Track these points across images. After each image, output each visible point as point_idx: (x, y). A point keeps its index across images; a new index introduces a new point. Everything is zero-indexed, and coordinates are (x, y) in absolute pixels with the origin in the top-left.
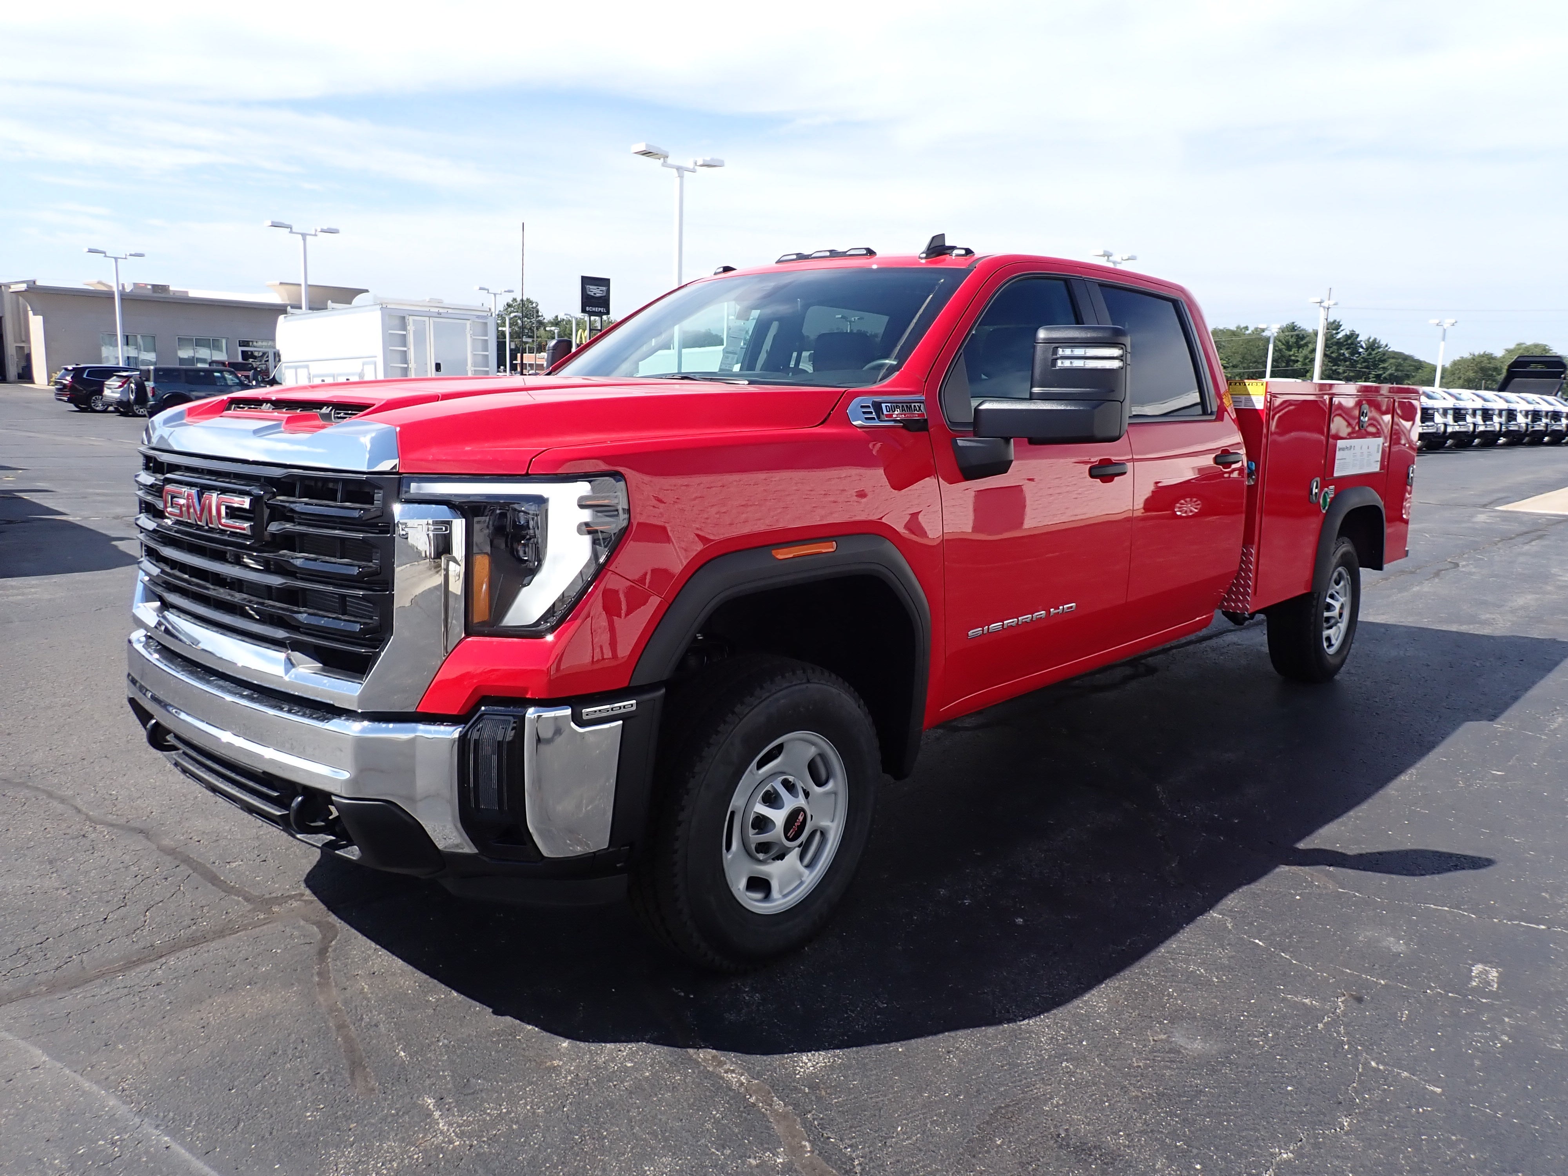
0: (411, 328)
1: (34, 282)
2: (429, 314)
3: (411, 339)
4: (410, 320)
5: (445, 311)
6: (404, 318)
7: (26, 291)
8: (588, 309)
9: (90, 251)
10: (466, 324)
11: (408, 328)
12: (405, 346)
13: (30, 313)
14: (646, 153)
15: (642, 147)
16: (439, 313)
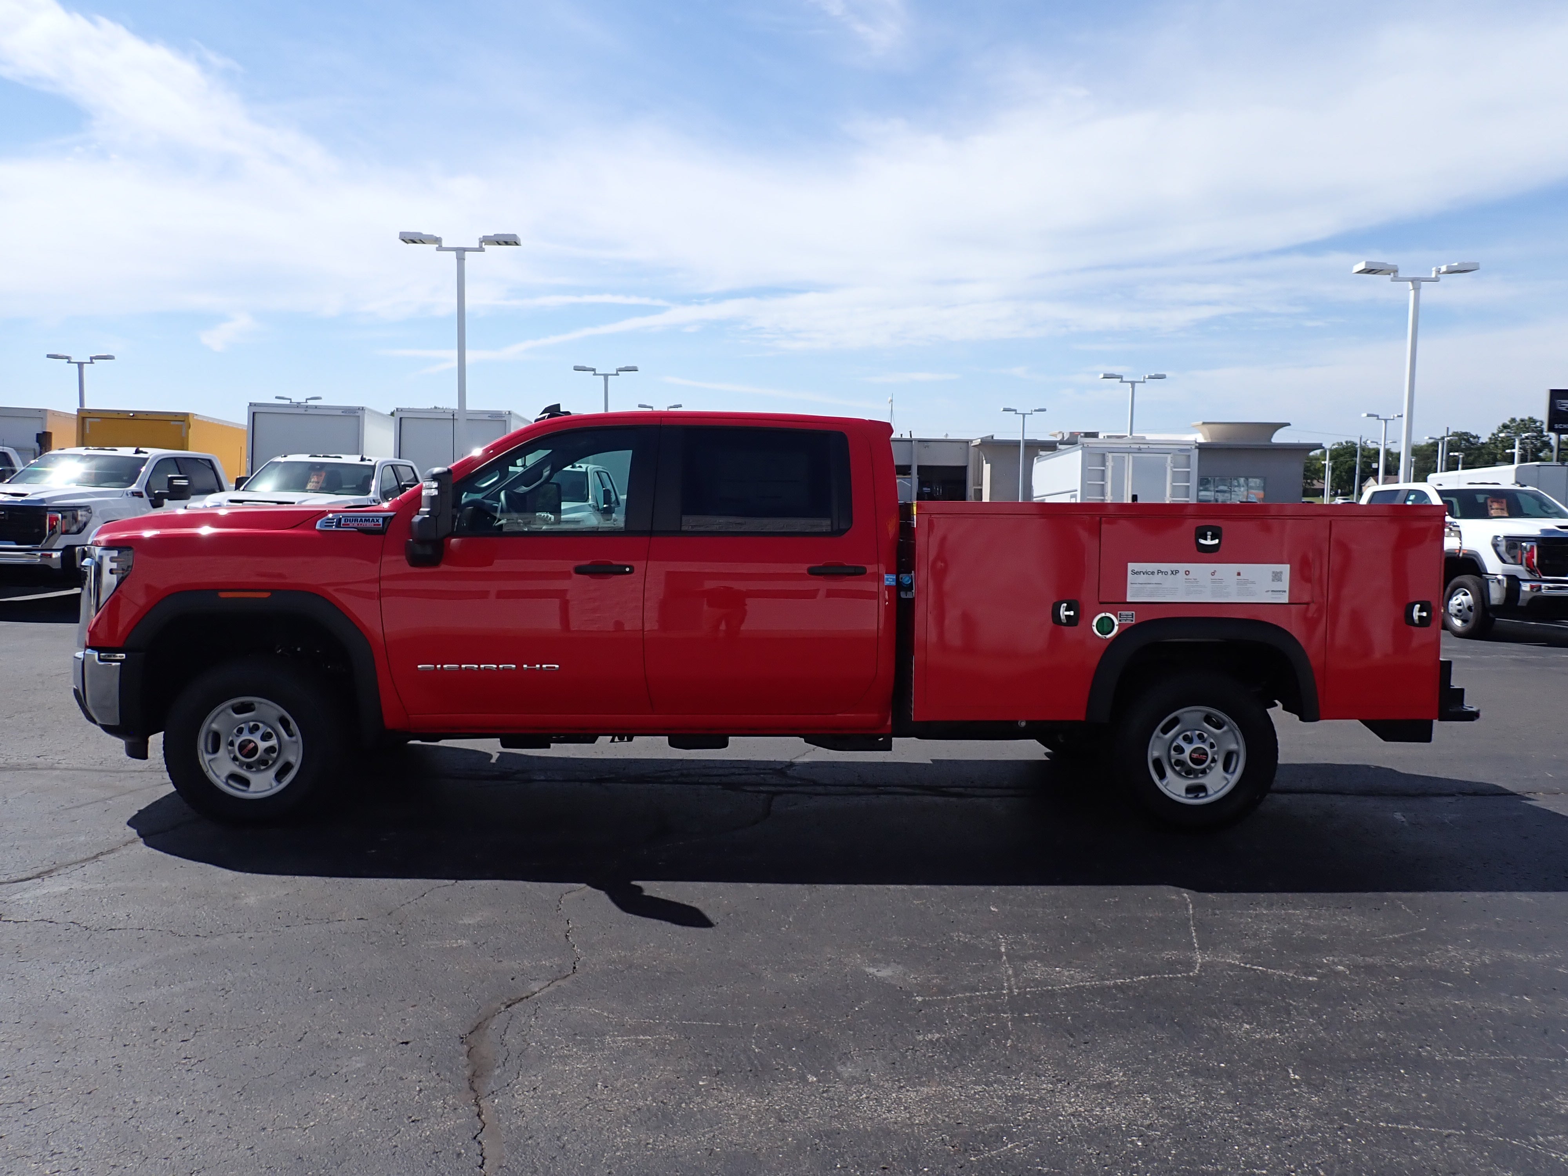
0: (1110, 464)
1: (992, 437)
2: (1129, 450)
3: (1109, 473)
4: (1110, 456)
5: (1146, 446)
6: (1104, 455)
7: (980, 444)
8: (1556, 426)
9: (1005, 410)
10: (1167, 458)
11: (1107, 464)
12: (1103, 481)
13: (984, 462)
14: (1368, 271)
15: (1361, 266)
16: (1140, 449)
